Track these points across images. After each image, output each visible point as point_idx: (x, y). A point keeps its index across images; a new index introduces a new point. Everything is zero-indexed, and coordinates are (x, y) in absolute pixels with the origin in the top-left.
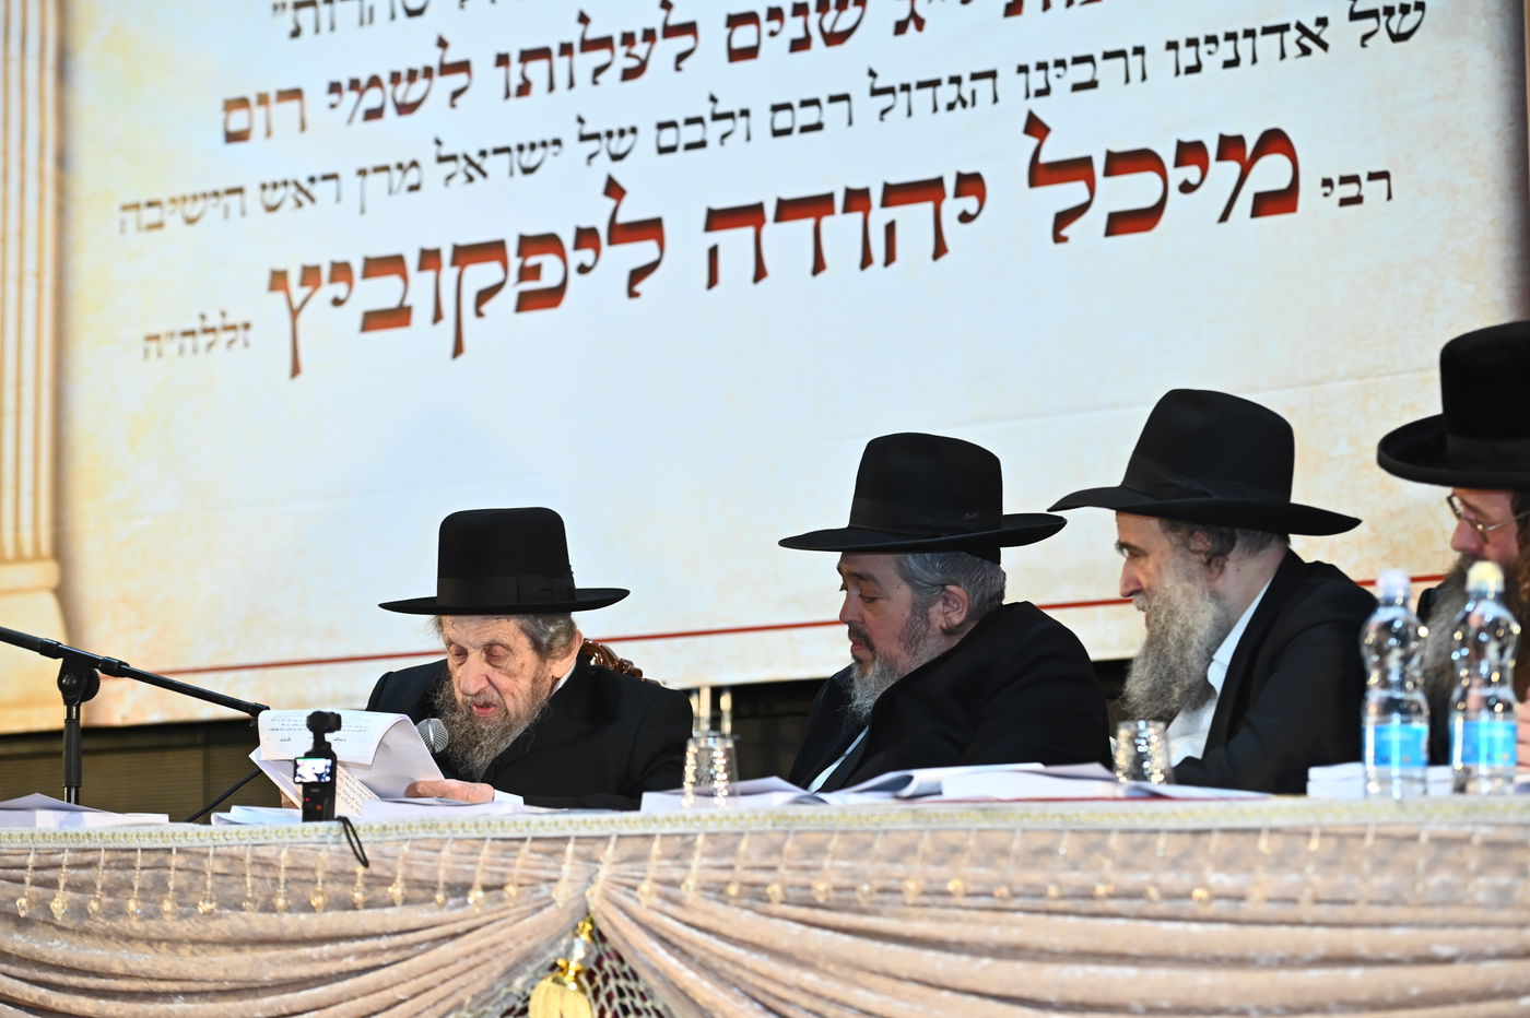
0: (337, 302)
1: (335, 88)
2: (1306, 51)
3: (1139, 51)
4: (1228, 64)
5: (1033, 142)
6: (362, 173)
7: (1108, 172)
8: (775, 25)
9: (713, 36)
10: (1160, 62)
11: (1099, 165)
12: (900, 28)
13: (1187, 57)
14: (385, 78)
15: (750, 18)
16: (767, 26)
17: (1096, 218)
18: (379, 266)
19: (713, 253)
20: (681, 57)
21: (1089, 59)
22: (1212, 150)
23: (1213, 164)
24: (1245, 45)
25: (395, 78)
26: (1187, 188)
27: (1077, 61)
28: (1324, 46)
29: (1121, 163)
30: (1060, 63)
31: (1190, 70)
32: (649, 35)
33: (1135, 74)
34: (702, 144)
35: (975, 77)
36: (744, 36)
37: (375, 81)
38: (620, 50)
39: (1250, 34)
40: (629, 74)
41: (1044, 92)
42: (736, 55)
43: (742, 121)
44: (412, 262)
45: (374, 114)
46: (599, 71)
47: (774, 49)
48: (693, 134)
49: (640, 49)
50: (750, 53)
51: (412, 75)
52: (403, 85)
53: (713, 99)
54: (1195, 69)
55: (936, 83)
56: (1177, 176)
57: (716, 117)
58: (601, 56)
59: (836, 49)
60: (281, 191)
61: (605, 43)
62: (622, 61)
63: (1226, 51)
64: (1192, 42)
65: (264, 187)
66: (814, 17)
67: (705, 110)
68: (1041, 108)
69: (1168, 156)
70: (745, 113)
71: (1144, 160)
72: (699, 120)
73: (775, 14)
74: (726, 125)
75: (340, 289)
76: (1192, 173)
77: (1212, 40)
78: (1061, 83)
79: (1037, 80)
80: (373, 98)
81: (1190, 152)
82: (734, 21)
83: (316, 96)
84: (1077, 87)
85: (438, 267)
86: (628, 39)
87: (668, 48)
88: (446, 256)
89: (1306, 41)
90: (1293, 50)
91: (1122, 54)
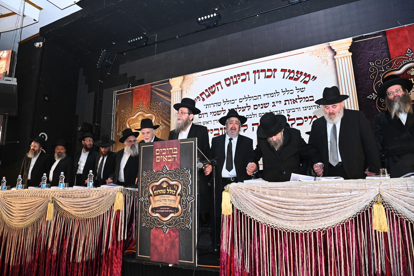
0: (211, 133)
1: (211, 113)
2: (318, 108)
3: (299, 108)
4: (309, 109)
5: (288, 117)
6: (214, 121)
7: (297, 120)
8: (259, 106)
9: (252, 107)
10: (302, 109)
11: (296, 119)
12: (273, 106)
13: (305, 109)
14: (216, 112)
15: (256, 105)
16: (258, 106)
17: (296, 124)
18: (215, 130)
19: (253, 128)
20: (249, 109)
21: (294, 109)
22: (308, 117)
23: (308, 119)
24: (311, 108)
25: (217, 112)
26: (306, 121)
27: (293, 109)
28: (320, 107)
29: (298, 119)
30: (291, 109)
31: (305, 110)
32: (245, 107)
33: (299, 110)
34: (251, 117)
35: (281, 111)
36: (256, 107)
37: (215, 112)
38: (242, 109)
39: (311, 106)
40: (243, 111)
41: (289, 112)
42: (255, 109)
43: (256, 115)
44: (220, 129)
45: (215, 115)
46: (239, 111)
47: (259, 108)
48: (251, 116)
49: (244, 108)
50: (256, 109)
51: (219, 111)
52: (218, 112)
53: (252, 113)
54: (306, 110)
55: (277, 111)
56: (304, 120)
57: (253, 115)
58: (240, 109)
59: (266, 108)
60: (205, 123)
61: (240, 108)
62: (242, 110)
63: (309, 108)
64: (305, 107)
65: (203, 122)
66: (263, 105)
67: (252, 114)
68: (289, 114)
69: (303, 118)
70: (256, 114)
71: (301, 118)
72: (251, 115)
73: (259, 105)
74: (254, 116)
75: (212, 132)
76: (306, 120)
77: (307, 107)
78: (291, 111)
79: (288, 111)
80: (215, 114)
81: (306, 118)
82: (254, 106)
83: (209, 114)
84: (293, 112)
85: (222, 130)
86: (243, 107)
87: (247, 109)
88: (223, 129)
89: (318, 107)
90: (316, 108)
91: (298, 108)
